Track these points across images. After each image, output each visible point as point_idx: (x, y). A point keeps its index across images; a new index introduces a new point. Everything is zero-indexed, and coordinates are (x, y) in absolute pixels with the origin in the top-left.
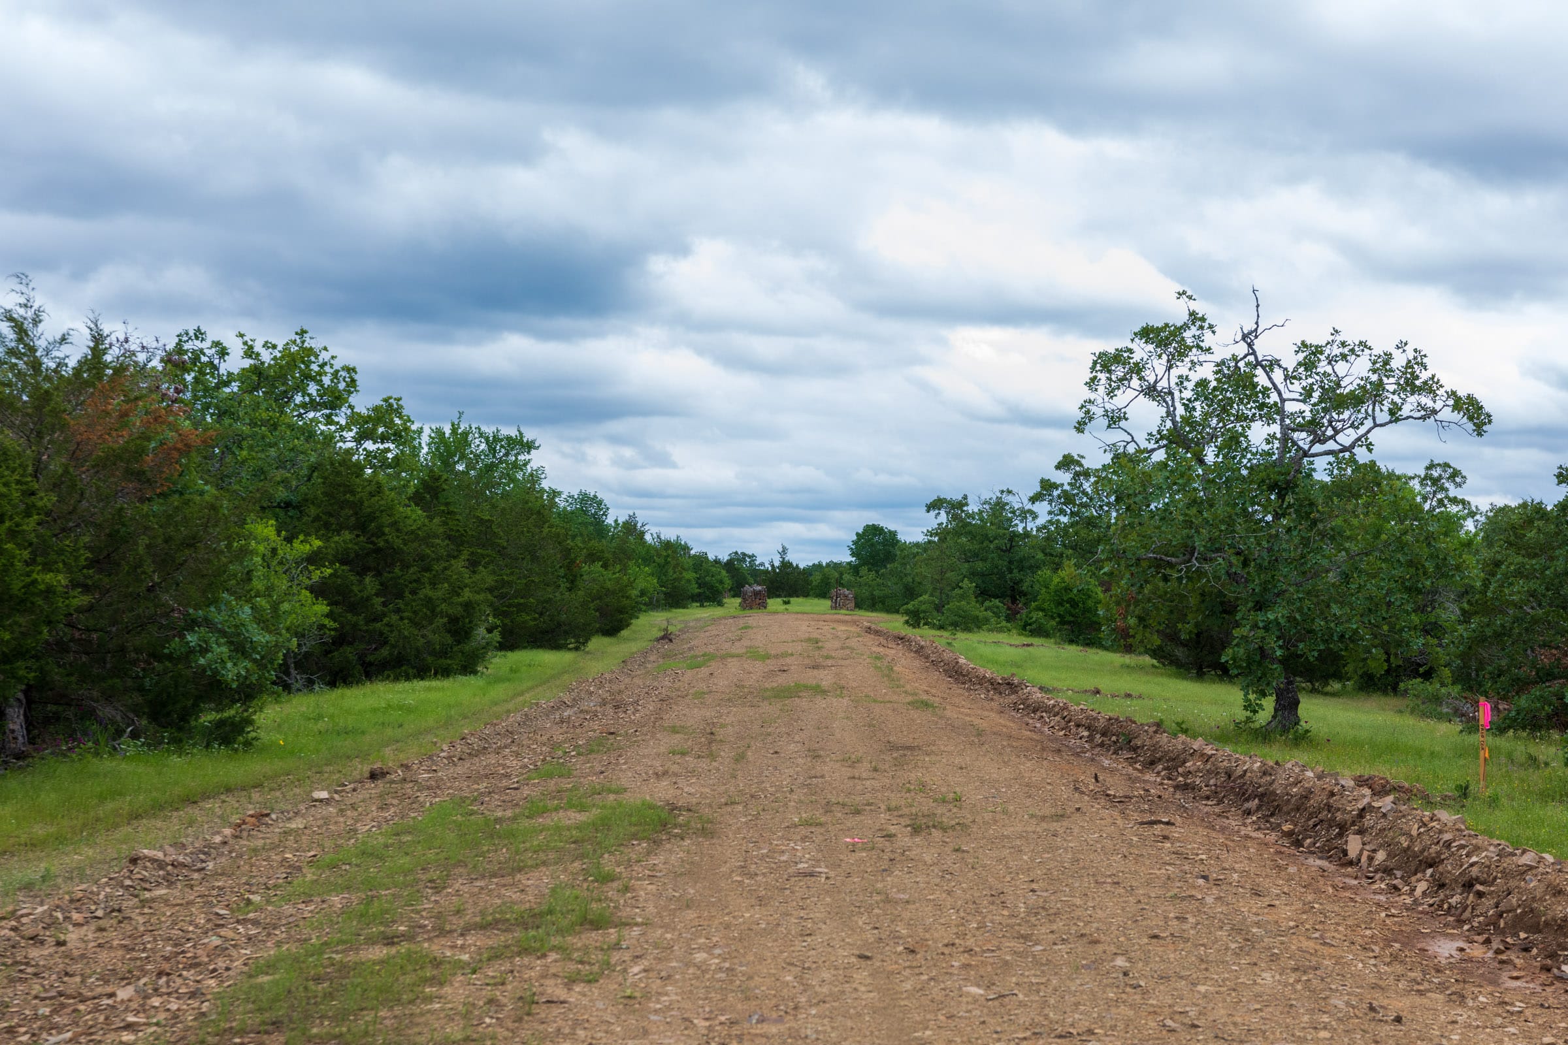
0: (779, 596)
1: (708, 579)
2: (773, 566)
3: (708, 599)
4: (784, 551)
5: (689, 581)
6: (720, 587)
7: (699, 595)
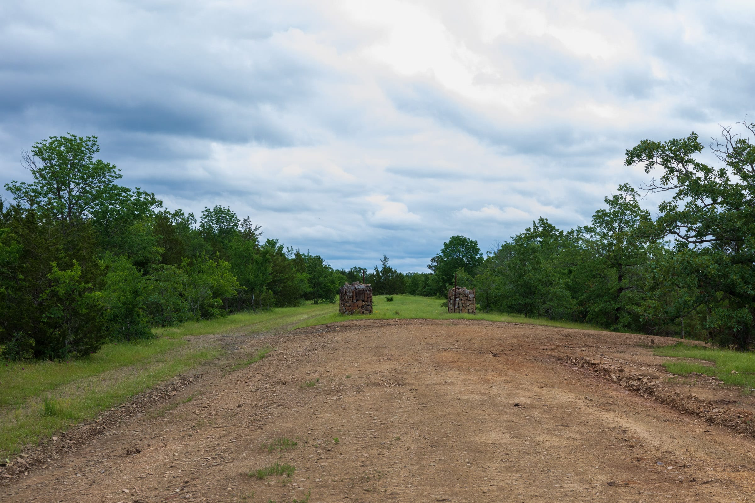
0: (382, 294)
1: (321, 279)
2: (377, 271)
3: (320, 296)
4: (386, 259)
5: (302, 281)
6: (332, 286)
7: (311, 293)
